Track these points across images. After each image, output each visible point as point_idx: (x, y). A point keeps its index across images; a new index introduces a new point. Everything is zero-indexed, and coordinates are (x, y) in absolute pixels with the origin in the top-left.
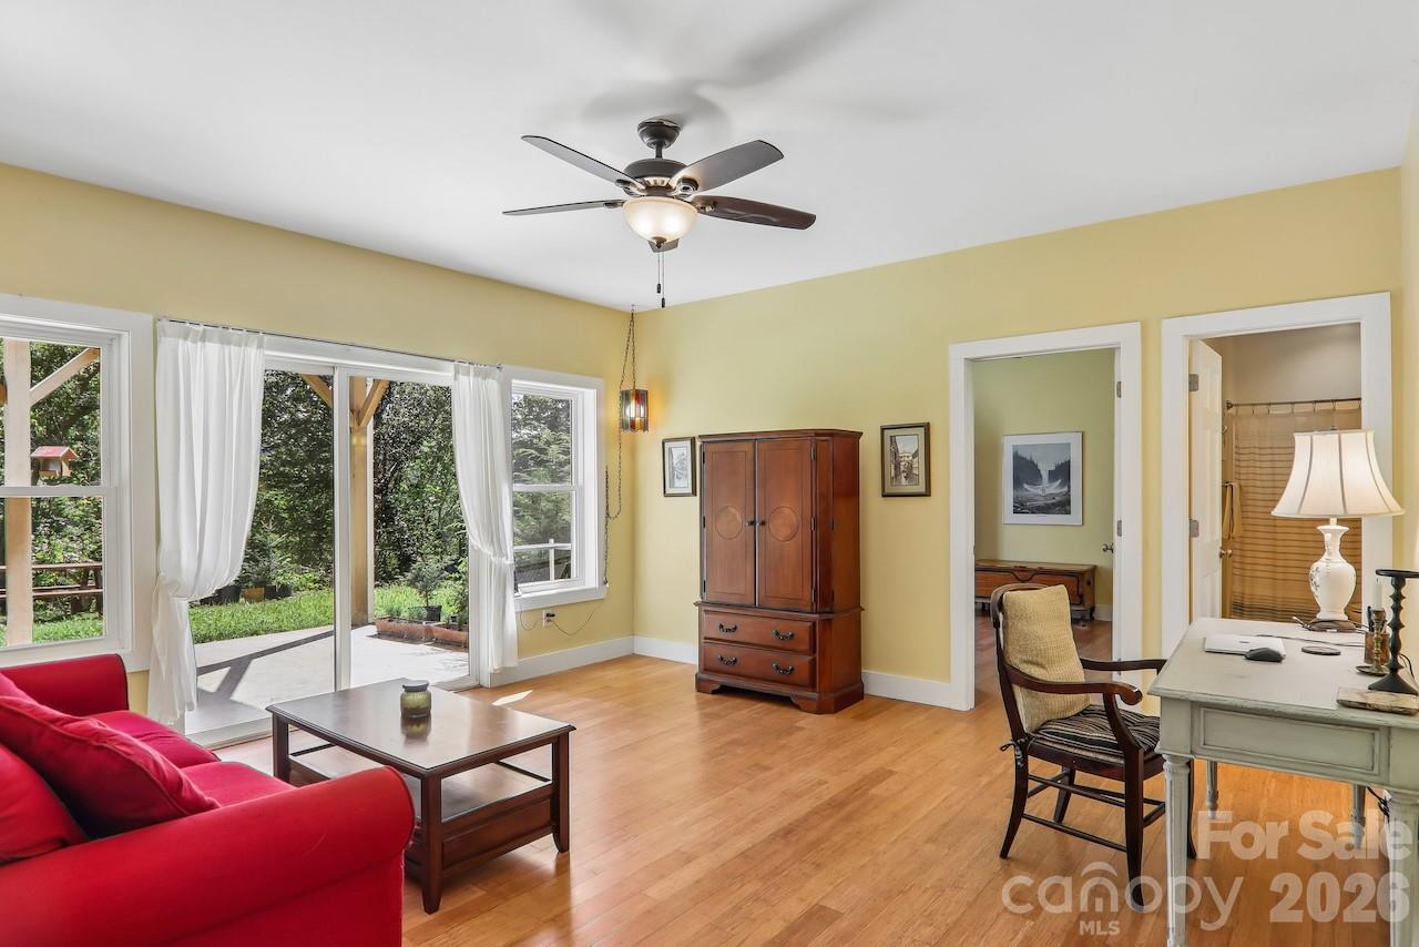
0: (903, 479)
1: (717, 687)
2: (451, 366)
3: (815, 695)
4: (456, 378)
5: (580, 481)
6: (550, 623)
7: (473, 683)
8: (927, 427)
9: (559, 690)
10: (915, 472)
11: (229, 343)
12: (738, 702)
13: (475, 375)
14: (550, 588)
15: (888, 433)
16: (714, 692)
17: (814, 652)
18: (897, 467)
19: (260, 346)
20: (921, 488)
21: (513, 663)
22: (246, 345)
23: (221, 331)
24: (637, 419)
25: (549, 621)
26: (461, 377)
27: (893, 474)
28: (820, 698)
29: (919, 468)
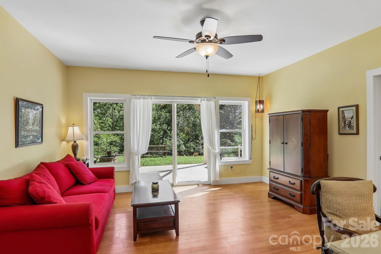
0: (347, 128)
1: (273, 197)
2: (200, 99)
3: (302, 207)
4: (201, 102)
5: (244, 129)
6: (232, 169)
7: (209, 183)
8: (357, 106)
9: (228, 189)
10: (352, 125)
11: (145, 99)
12: (279, 203)
13: (206, 101)
14: (232, 159)
15: (341, 109)
16: (272, 198)
17: (302, 191)
18: (345, 123)
19: (152, 99)
20: (354, 131)
21: (218, 179)
22: (148, 99)
23: (143, 96)
24: (260, 109)
25: (231, 169)
26: (202, 101)
27: (343, 126)
28: (303, 208)
29: (354, 124)
